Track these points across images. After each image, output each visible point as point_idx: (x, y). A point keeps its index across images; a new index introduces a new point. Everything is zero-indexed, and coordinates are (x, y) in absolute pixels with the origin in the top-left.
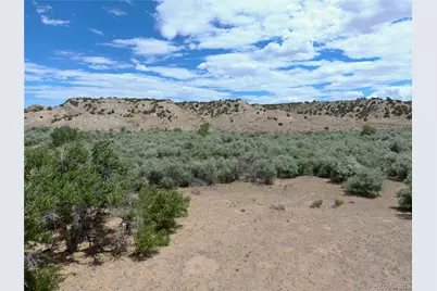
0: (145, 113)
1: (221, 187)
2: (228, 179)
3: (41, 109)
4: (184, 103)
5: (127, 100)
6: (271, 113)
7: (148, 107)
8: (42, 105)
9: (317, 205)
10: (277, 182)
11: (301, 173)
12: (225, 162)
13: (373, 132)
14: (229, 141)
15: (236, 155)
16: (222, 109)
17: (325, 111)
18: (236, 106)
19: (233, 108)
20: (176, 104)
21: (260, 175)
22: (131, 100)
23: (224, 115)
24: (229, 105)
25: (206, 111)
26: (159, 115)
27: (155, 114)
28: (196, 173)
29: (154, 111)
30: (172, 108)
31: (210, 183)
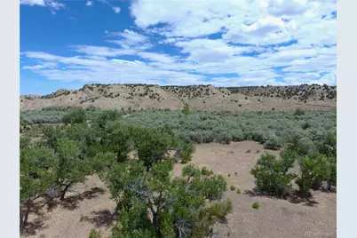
0: (141, 95)
1: (204, 145)
2: (208, 141)
3: (69, 93)
4: (167, 87)
5: (127, 85)
6: (234, 96)
7: (142, 91)
8: (68, 89)
9: (249, 152)
10: (232, 143)
11: (245, 139)
12: (205, 132)
13: (303, 113)
14: (204, 119)
15: (211, 129)
16: (196, 92)
17: (276, 94)
18: (207, 90)
19: (205, 92)
20: (162, 87)
21: (224, 139)
22: (130, 85)
23: (198, 98)
24: (201, 89)
25: (184, 94)
26: (151, 97)
27: (147, 96)
28: (191, 138)
29: (146, 94)
30: (159, 91)
31: (199, 143)
